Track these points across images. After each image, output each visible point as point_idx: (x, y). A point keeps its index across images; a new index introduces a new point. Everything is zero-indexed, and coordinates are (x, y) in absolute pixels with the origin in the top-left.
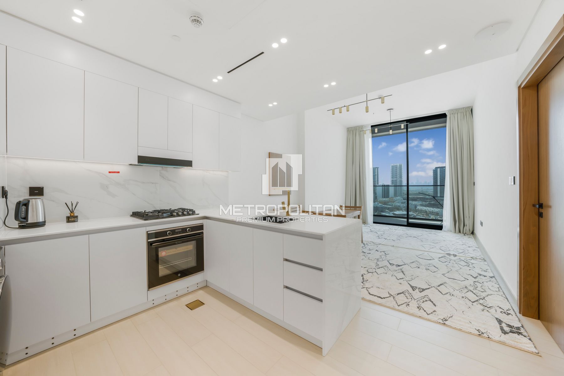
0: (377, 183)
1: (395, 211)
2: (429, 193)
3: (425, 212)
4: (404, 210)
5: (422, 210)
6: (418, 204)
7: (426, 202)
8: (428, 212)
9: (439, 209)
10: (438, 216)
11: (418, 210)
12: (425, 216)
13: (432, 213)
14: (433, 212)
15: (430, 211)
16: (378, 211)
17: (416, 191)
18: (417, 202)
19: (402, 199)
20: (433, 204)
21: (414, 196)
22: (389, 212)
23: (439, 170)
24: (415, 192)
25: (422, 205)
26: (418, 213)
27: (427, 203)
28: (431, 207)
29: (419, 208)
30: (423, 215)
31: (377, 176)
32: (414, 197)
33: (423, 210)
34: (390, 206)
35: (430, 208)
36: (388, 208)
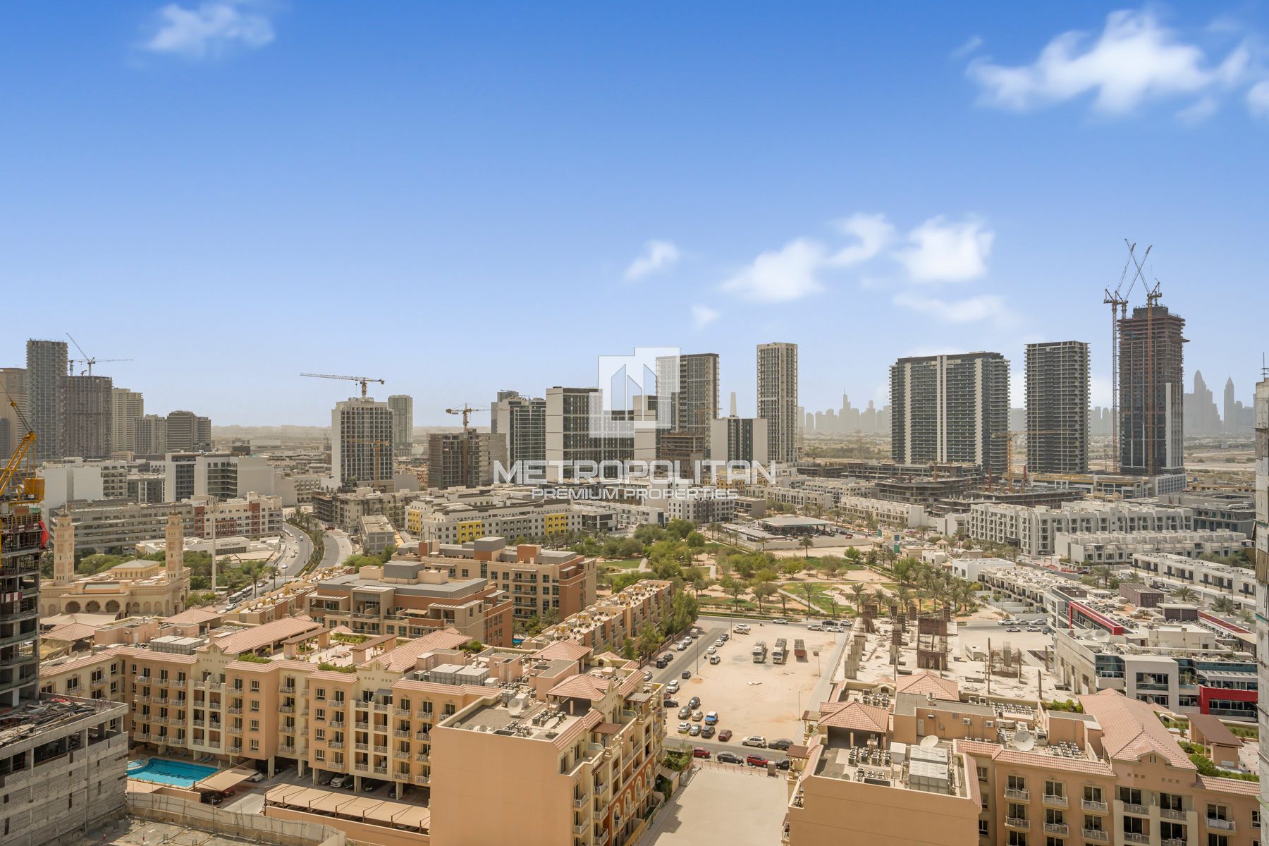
0: (712, 412)
1: (770, 516)
2: (881, 448)
3: (864, 515)
4: (801, 509)
5: (856, 511)
6: (844, 487)
7: (867, 479)
8: (874, 515)
9: (907, 505)
10: (906, 530)
11: (845, 509)
12: (866, 530)
13: (885, 519)
14: (889, 517)
15: (880, 511)
16: (711, 518)
17: (841, 442)
18: (842, 480)
19: (794, 470)
20: (892, 486)
21: (833, 460)
22: (749, 520)
23: (908, 367)
24: (839, 446)
25: (856, 492)
26: (843, 521)
27: (873, 483)
28: (885, 498)
29: (848, 501)
30: (860, 526)
31: (711, 387)
32: (831, 464)
33: (859, 508)
34: (754, 499)
35: (881, 502)
36: (748, 506)
